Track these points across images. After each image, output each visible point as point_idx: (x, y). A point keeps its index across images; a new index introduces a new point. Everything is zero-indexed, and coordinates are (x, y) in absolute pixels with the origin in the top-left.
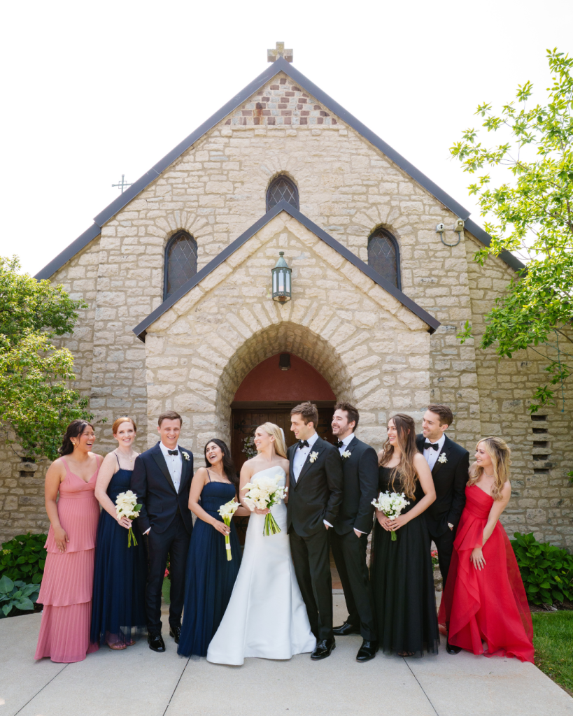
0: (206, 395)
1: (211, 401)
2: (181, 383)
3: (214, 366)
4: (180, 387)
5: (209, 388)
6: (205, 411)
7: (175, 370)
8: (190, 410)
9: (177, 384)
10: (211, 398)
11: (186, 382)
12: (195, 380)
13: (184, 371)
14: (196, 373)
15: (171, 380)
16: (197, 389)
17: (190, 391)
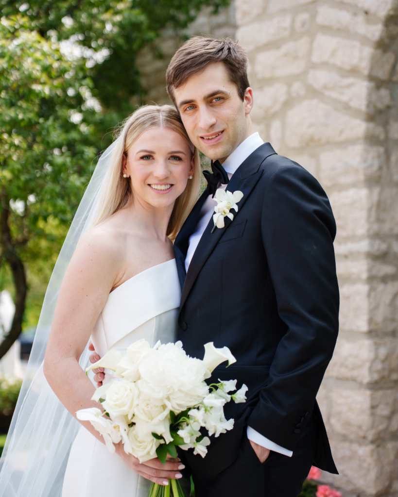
0: (344, 98)
1: (355, 113)
2: (297, 77)
3: (361, 18)
4: (297, 87)
5: (351, 80)
6: (343, 137)
7: (285, 48)
8: (312, 139)
9: (289, 81)
10: (354, 104)
11: (305, 73)
12: (324, 65)
13: (302, 45)
14: (326, 44)
15: (279, 73)
16: (325, 87)
17: (314, 93)
